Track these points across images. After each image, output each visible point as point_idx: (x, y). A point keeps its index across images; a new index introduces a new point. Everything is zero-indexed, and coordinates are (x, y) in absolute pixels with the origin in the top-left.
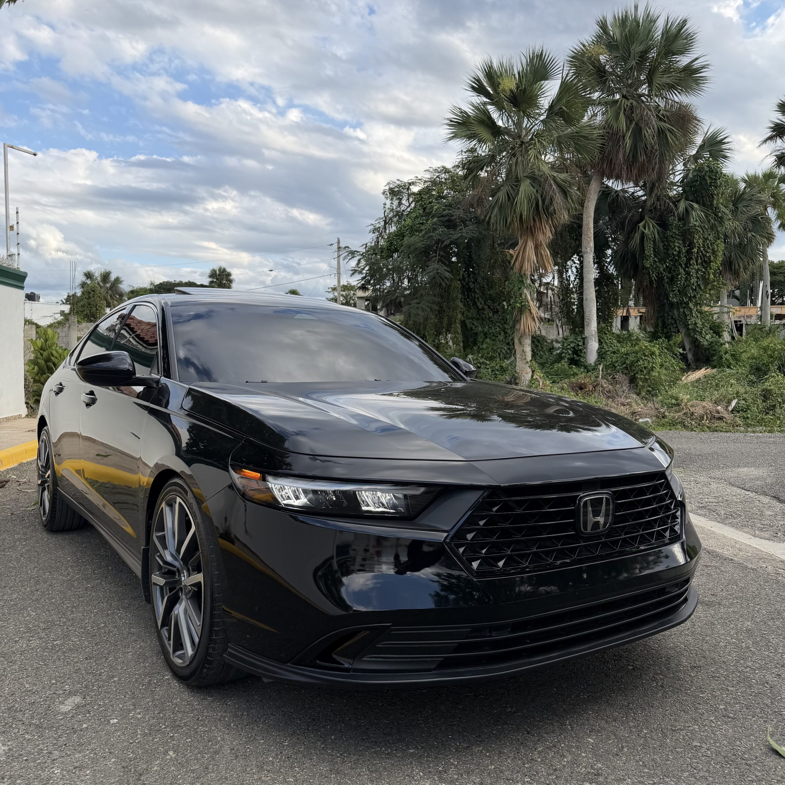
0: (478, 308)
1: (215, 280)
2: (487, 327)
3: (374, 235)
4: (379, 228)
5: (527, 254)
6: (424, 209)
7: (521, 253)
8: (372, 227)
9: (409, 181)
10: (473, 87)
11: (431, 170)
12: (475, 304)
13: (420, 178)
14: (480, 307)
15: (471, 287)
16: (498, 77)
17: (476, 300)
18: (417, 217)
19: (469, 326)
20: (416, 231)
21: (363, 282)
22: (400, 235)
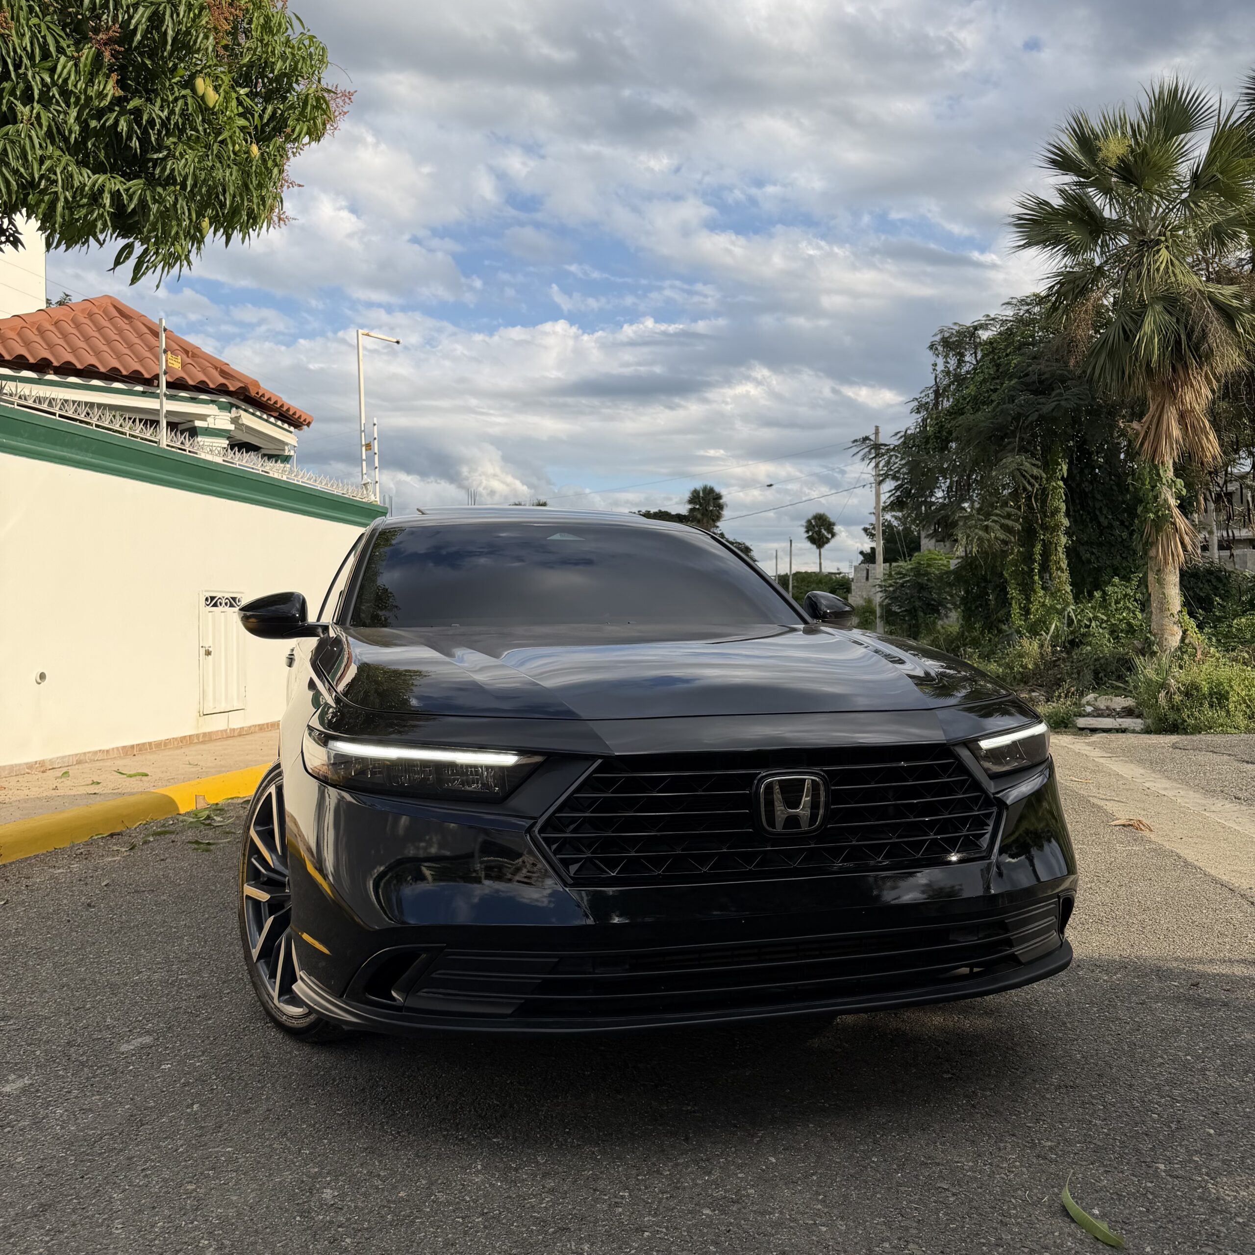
0: (1099, 524)
1: (697, 507)
2: (1118, 557)
3: (918, 416)
4: (927, 403)
5: (1165, 427)
6: (998, 366)
7: (1153, 427)
8: (916, 403)
9: (975, 324)
10: (1054, 162)
11: (1014, 301)
12: (1095, 518)
13: (992, 316)
14: (1105, 523)
15: (1087, 490)
16: (1097, 137)
17: (1098, 513)
18: (984, 381)
19: (1086, 556)
20: (984, 403)
21: (898, 493)
22: (956, 412)
